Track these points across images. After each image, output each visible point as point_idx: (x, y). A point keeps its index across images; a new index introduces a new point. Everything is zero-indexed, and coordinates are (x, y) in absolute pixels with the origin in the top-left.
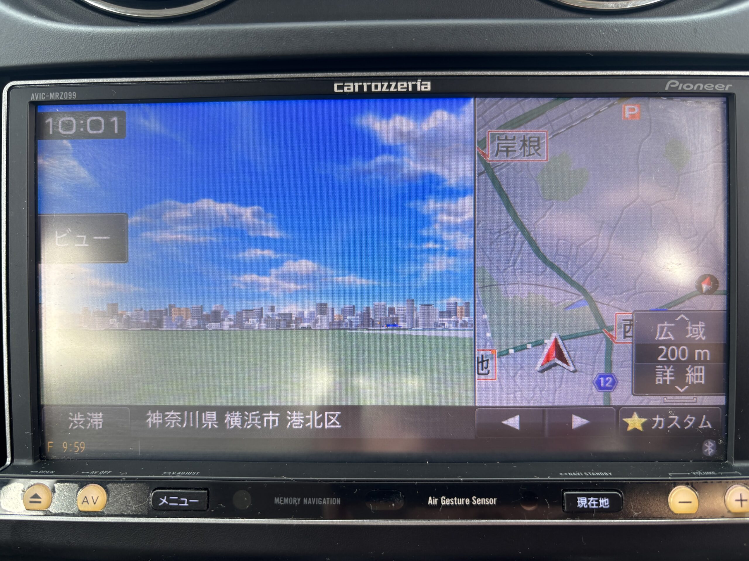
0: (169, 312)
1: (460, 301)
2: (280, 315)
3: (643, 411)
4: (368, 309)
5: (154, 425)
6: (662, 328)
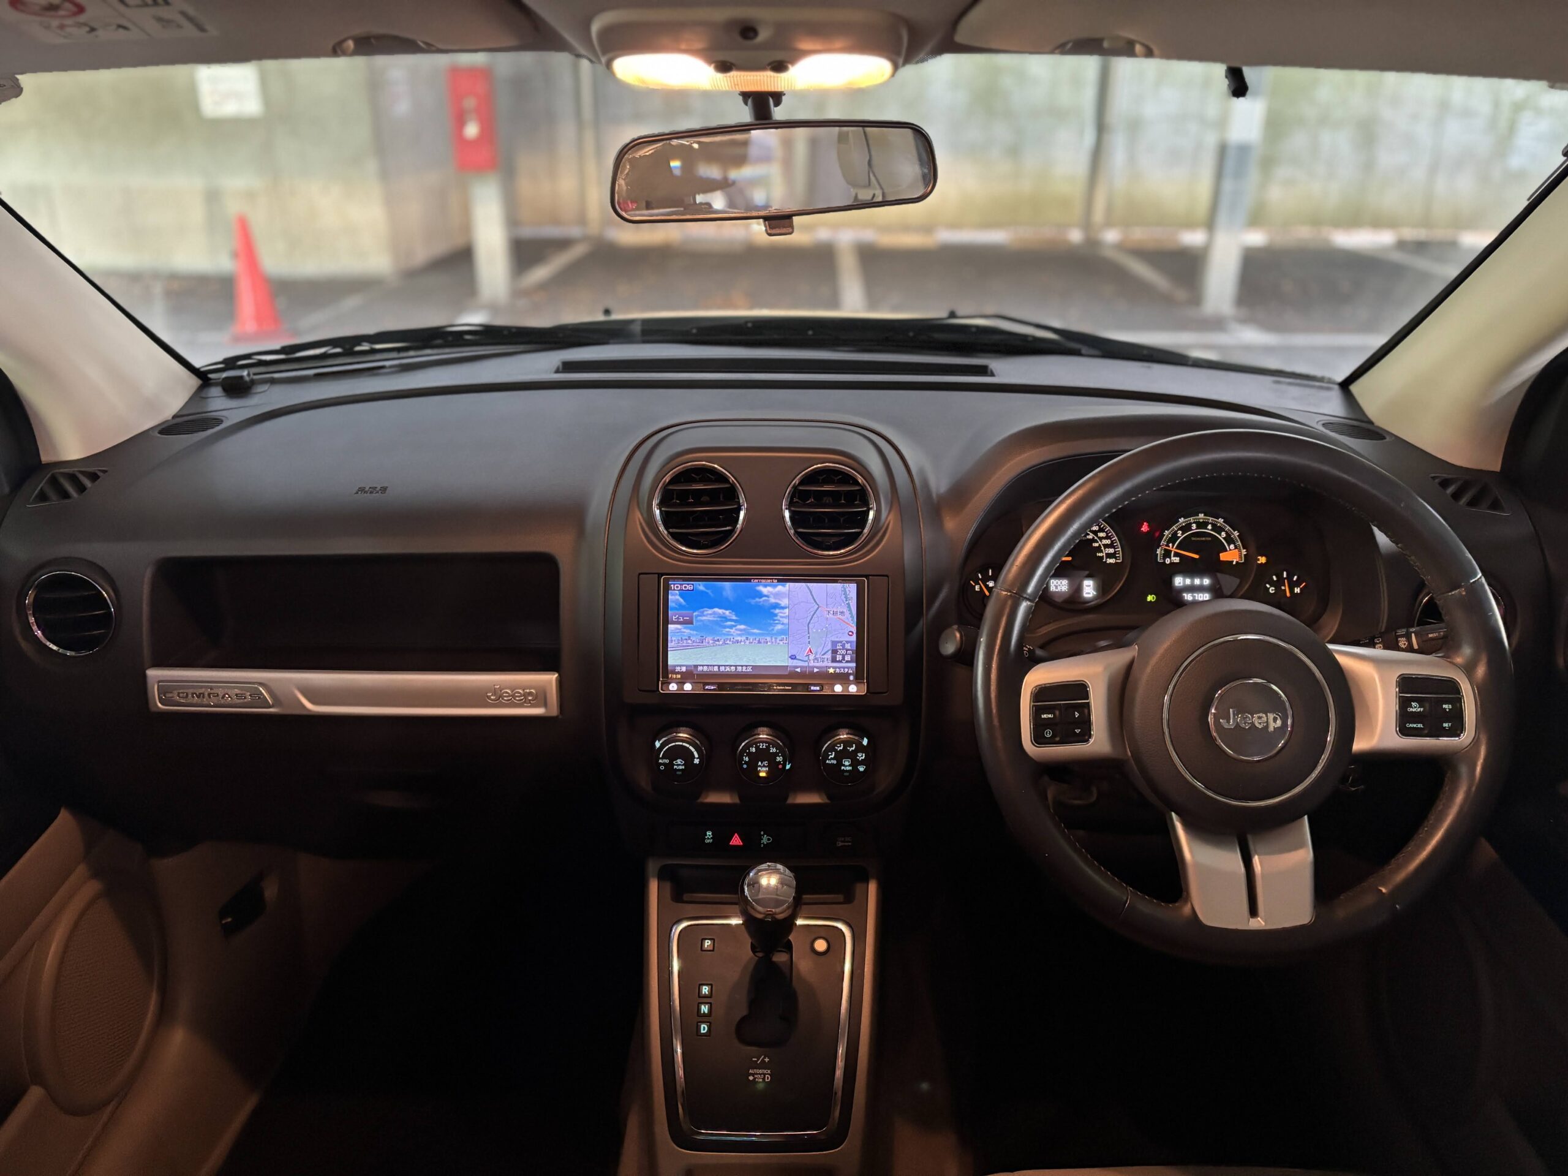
0: (705, 639)
3: (833, 667)
4: (759, 639)
6: (839, 645)
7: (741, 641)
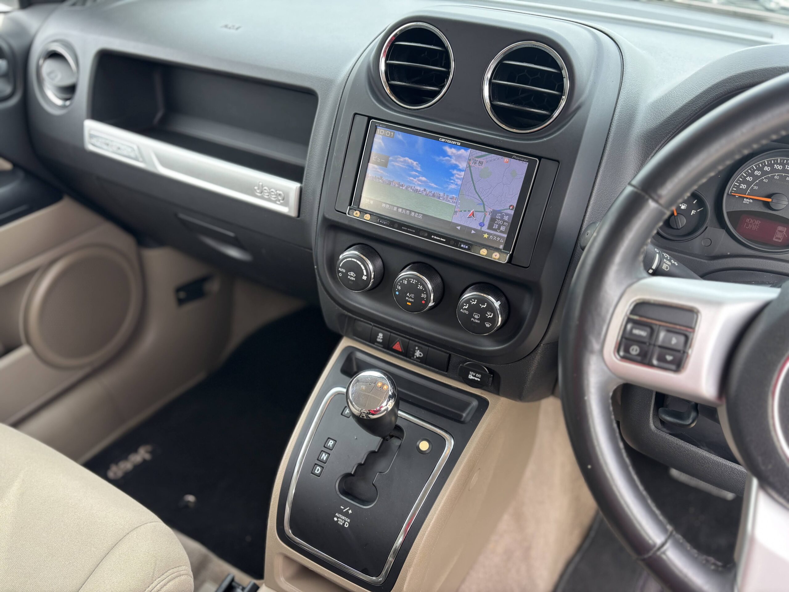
0: (393, 182)
1: (455, 196)
2: (415, 189)
3: (488, 234)
4: (435, 193)
5: (383, 207)
6: (498, 215)
7: (420, 191)
